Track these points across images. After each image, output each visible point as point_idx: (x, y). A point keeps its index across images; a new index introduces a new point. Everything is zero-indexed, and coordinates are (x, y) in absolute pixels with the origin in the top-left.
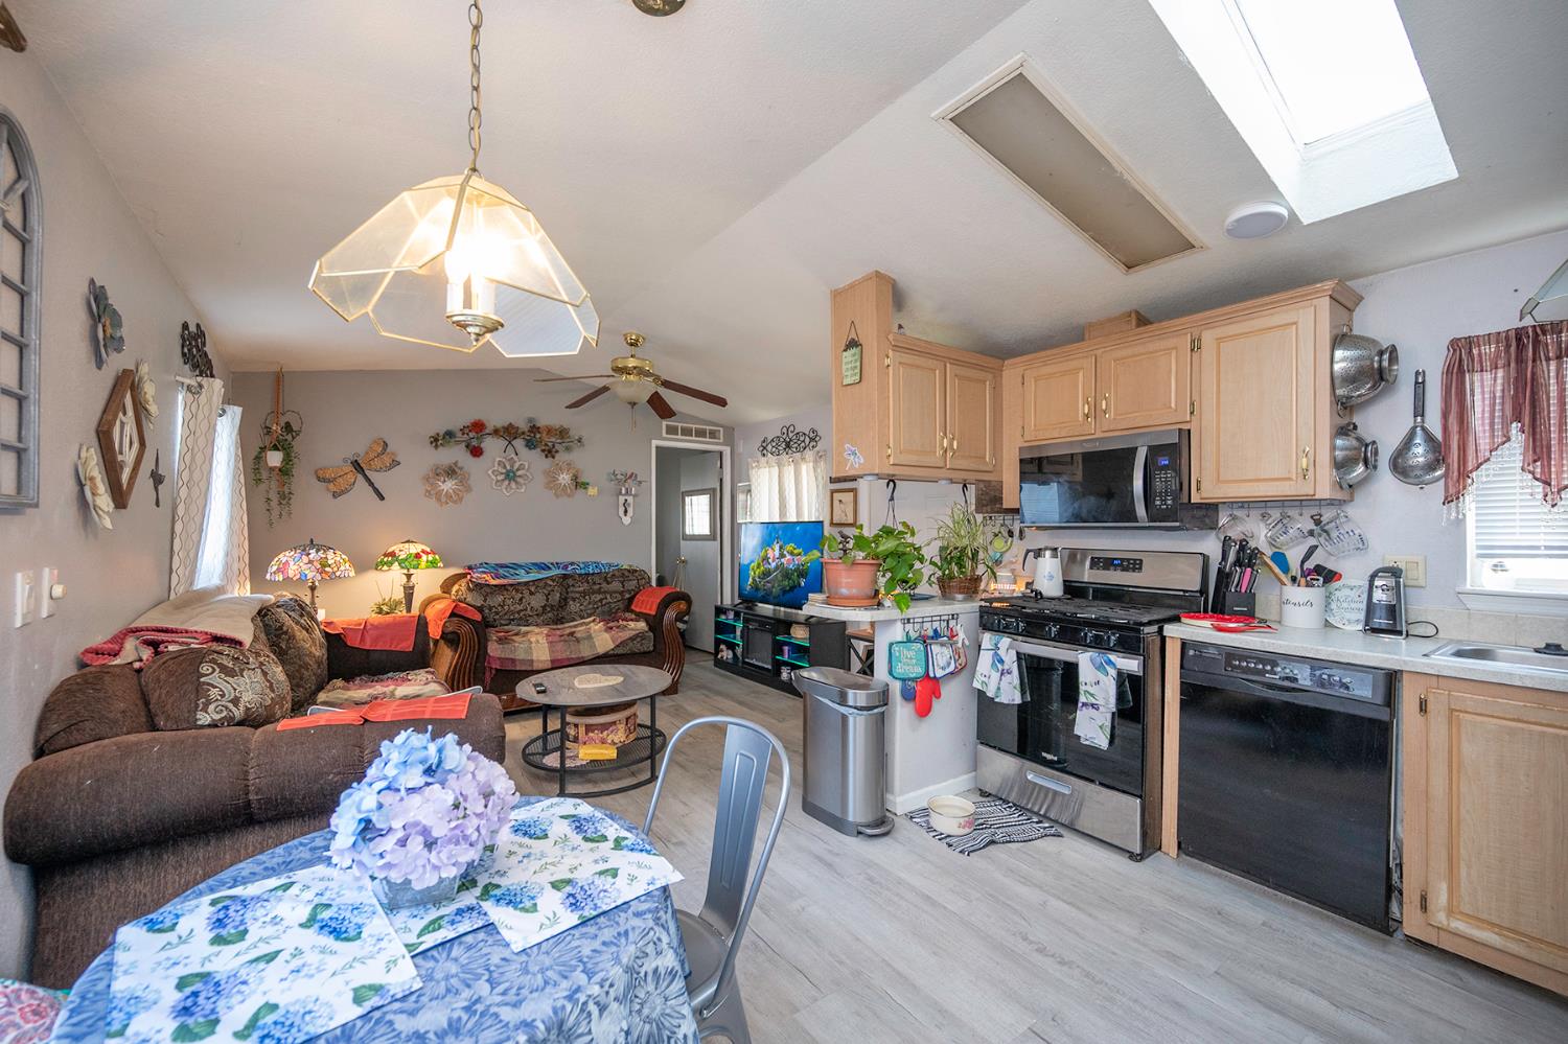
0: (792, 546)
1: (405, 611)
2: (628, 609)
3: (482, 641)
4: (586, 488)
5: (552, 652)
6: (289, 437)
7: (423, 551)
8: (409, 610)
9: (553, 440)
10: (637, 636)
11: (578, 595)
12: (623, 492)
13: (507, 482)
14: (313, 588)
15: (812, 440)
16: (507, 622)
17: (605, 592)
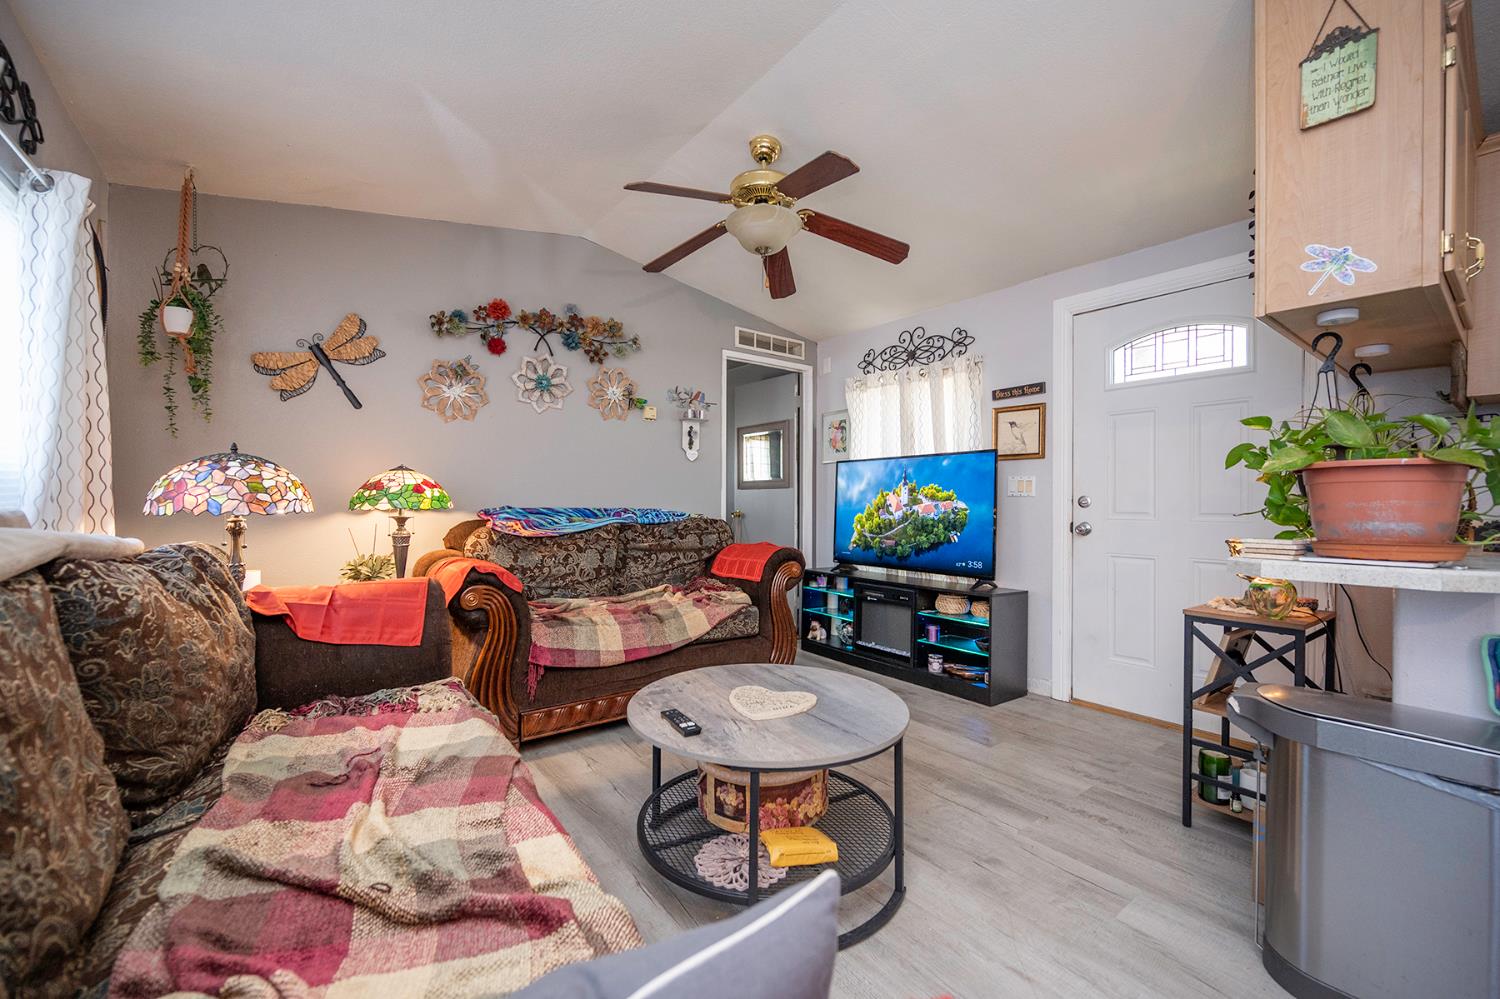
0: (930, 488)
1: (394, 576)
2: (707, 572)
3: (523, 622)
4: (642, 408)
5: (626, 638)
6: (205, 290)
7: (426, 483)
8: (401, 572)
9: (600, 338)
10: (739, 612)
11: (641, 554)
12: (690, 415)
13: (537, 393)
14: (236, 532)
15: (957, 344)
16: (548, 592)
17: (679, 550)
